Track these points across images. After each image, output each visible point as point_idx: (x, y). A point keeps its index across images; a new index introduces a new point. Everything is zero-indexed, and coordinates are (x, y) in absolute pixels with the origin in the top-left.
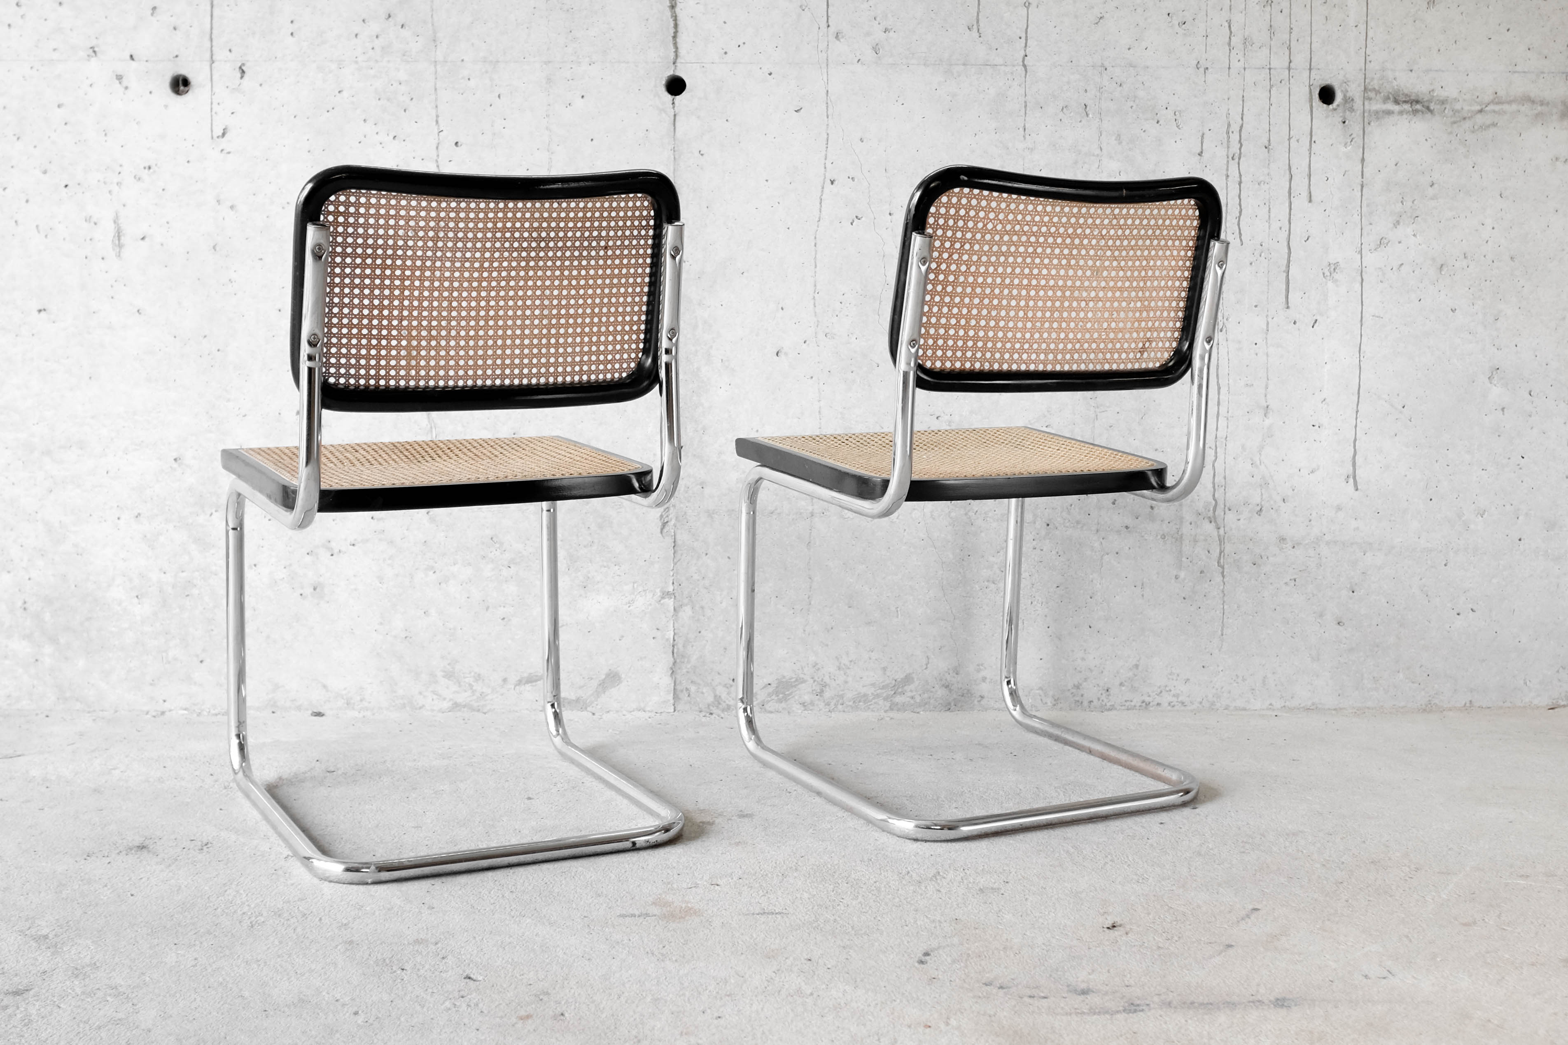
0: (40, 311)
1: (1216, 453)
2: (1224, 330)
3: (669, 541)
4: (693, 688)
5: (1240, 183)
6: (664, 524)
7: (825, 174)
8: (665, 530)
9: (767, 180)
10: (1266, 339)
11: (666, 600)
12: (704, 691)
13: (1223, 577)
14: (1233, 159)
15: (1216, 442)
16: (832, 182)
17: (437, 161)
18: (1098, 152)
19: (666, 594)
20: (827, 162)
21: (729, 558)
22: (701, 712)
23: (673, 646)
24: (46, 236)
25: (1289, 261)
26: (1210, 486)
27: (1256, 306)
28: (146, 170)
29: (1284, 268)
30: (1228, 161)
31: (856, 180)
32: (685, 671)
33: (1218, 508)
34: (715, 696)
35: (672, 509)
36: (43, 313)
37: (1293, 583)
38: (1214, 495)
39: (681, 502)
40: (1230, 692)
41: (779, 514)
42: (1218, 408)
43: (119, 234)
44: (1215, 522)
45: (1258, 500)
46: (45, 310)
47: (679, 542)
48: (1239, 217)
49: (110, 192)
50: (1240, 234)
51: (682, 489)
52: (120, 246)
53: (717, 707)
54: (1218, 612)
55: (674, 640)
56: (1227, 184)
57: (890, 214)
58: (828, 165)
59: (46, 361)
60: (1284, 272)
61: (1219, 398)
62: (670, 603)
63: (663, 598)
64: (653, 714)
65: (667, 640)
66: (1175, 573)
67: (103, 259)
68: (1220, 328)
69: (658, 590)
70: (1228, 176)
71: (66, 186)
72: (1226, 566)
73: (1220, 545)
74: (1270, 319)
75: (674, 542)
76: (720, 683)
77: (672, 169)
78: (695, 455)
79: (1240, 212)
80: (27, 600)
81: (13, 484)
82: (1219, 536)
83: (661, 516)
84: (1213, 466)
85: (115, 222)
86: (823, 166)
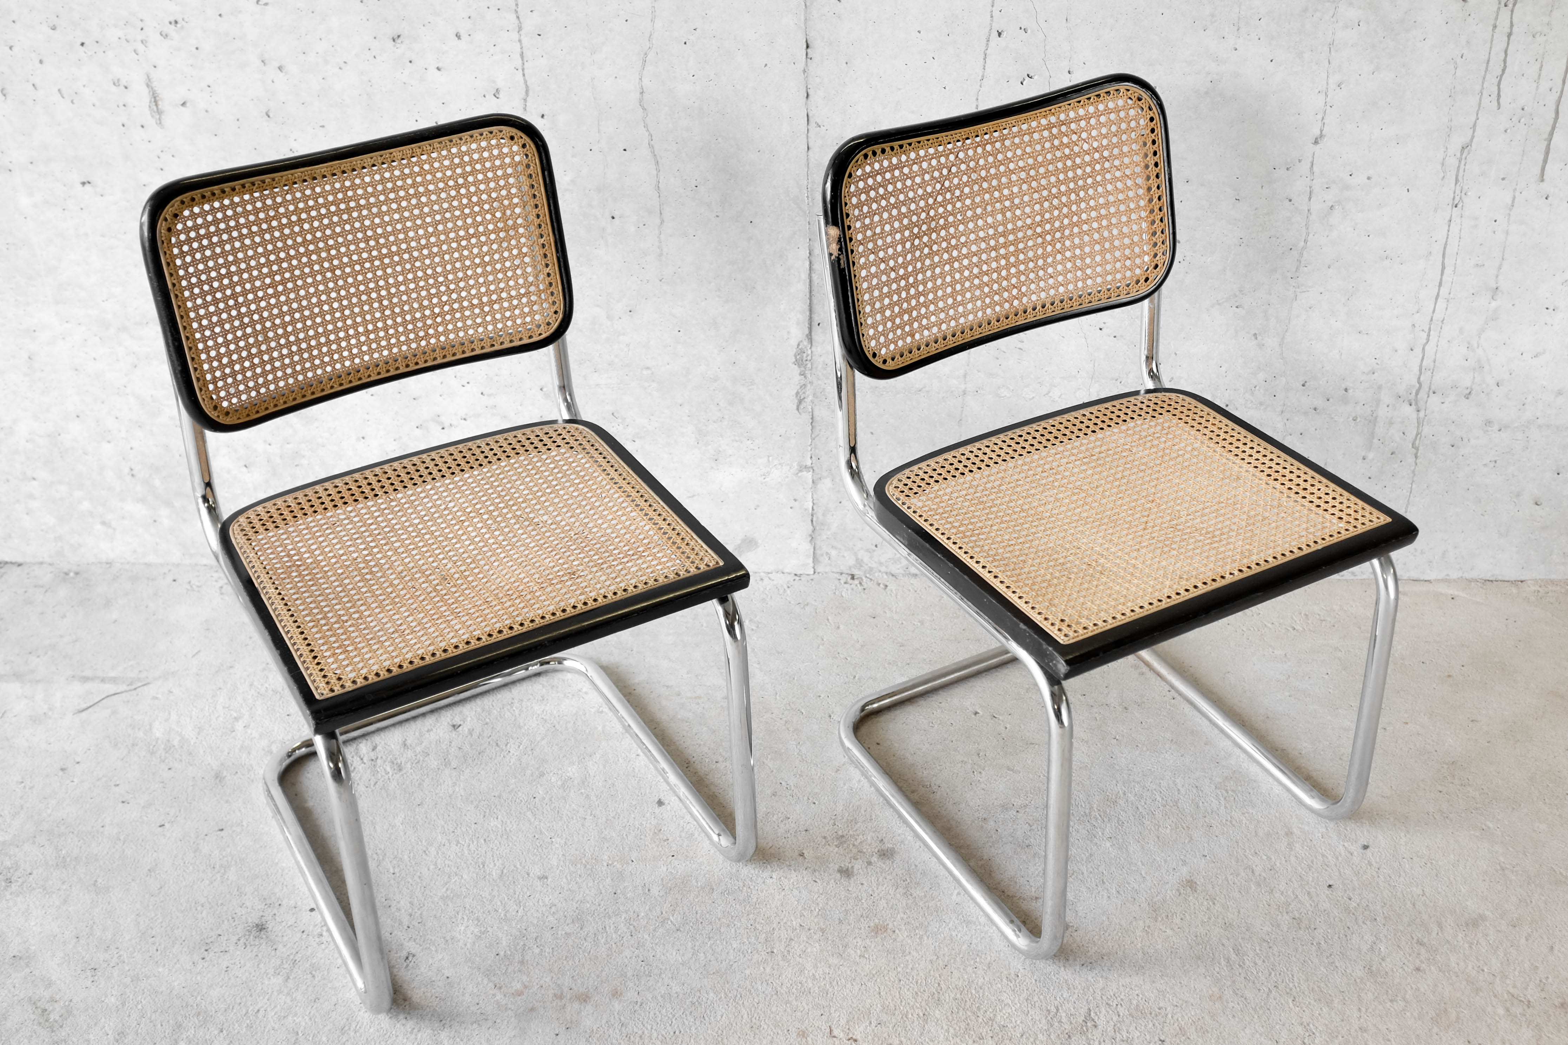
0: (83, 184)
1: (1429, 335)
2: (1459, 206)
3: (806, 417)
4: (834, 553)
5: (1509, 35)
6: (800, 402)
7: (991, 25)
8: (802, 407)
9: (919, 32)
10: (1509, 215)
11: (804, 473)
12: (846, 555)
13: (1416, 457)
14: (1506, 6)
15: (1430, 324)
16: (1000, 34)
17: (516, 12)
19: (803, 468)
20: (994, 9)
21: (872, 433)
22: (842, 574)
23: (812, 515)
24: (72, 102)
25: (1554, 128)
26: (1416, 369)
27: (1503, 179)
28: (173, 26)
29: (1546, 136)
30: (1499, 8)
31: (1029, 31)
32: (825, 537)
33: (1421, 391)
34: (857, 559)
35: (809, 385)
36: (87, 186)
37: (1492, 464)
38: (1419, 378)
39: (819, 379)
40: (1405, 564)
41: (928, 392)
42: (1439, 290)
43: (155, 99)
44: (1416, 404)
45: (1469, 384)
46: (89, 183)
47: (817, 418)
48: (1501, 76)
49: (135, 51)
50: (1499, 96)
51: (820, 366)
52: (160, 112)
53: (859, 569)
54: (1405, 491)
55: (813, 509)
56: (1493, 36)
57: (1069, 72)
58: (996, 13)
59: (103, 236)
60: (1545, 140)
61: (1441, 279)
62: (808, 476)
63: (800, 471)
64: (792, 577)
65: (806, 510)
66: (1363, 454)
67: (142, 126)
68: (1456, 202)
69: (795, 464)
70: (1495, 27)
71: (82, 44)
72: (1421, 448)
73: (1418, 427)
74: (1517, 194)
75: (812, 418)
76: (862, 549)
77: (803, 18)
79: (1504, 71)
80: (133, 467)
81: (95, 359)
82: (1418, 419)
83: (797, 393)
84: (1423, 349)
85: (148, 86)
86: (989, 14)
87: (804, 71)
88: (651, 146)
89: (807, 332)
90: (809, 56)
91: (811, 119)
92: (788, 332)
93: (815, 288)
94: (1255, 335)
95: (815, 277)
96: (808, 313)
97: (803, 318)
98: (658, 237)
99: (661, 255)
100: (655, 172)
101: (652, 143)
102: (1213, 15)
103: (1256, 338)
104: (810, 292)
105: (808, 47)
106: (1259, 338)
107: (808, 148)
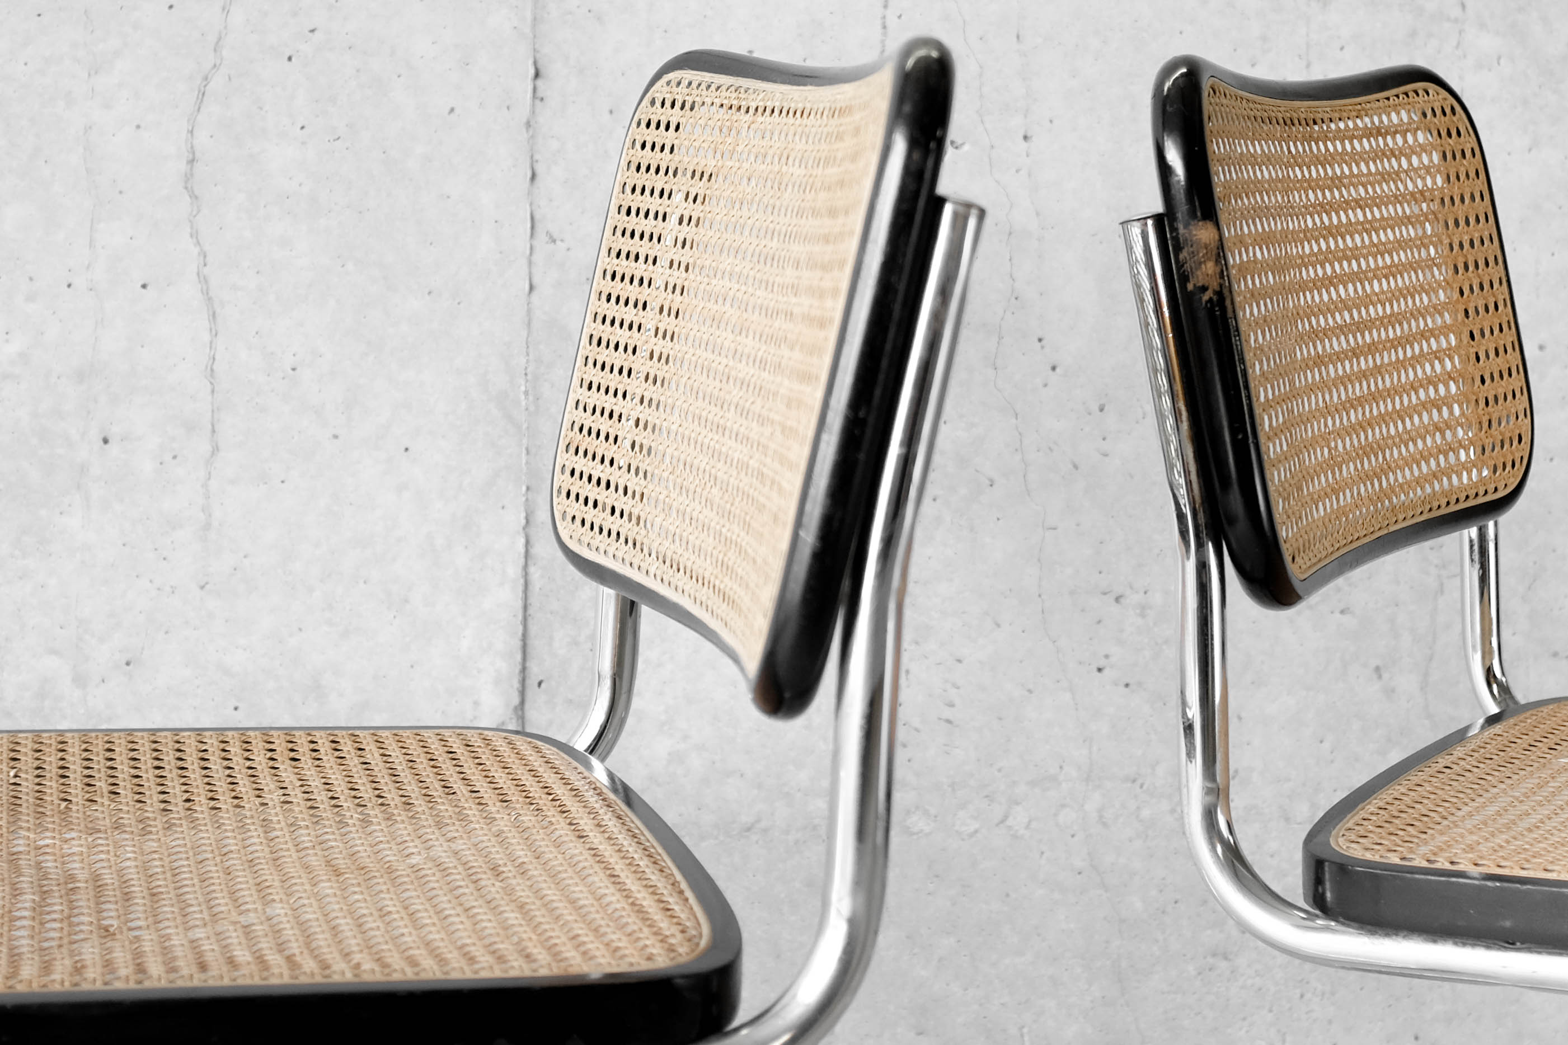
7: (883, 42)
18: (1456, 12)
20: (889, 13)
41: (765, 831)
57: (1026, 138)
58: (892, 20)
78: (571, 701)
86: (879, 22)
87: (528, 125)
88: (203, 280)
89: (516, 701)
90: (539, 94)
91: (538, 225)
92: (476, 703)
93: (534, 601)
94: (1377, 669)
95: (535, 573)
96: (519, 657)
97: (508, 667)
98: (205, 486)
99: (207, 527)
100: (206, 337)
101: (206, 271)
102: (1264, 39)
103: (1380, 677)
104: (525, 608)
105: (537, 75)
106: (1386, 676)
107: (531, 288)
